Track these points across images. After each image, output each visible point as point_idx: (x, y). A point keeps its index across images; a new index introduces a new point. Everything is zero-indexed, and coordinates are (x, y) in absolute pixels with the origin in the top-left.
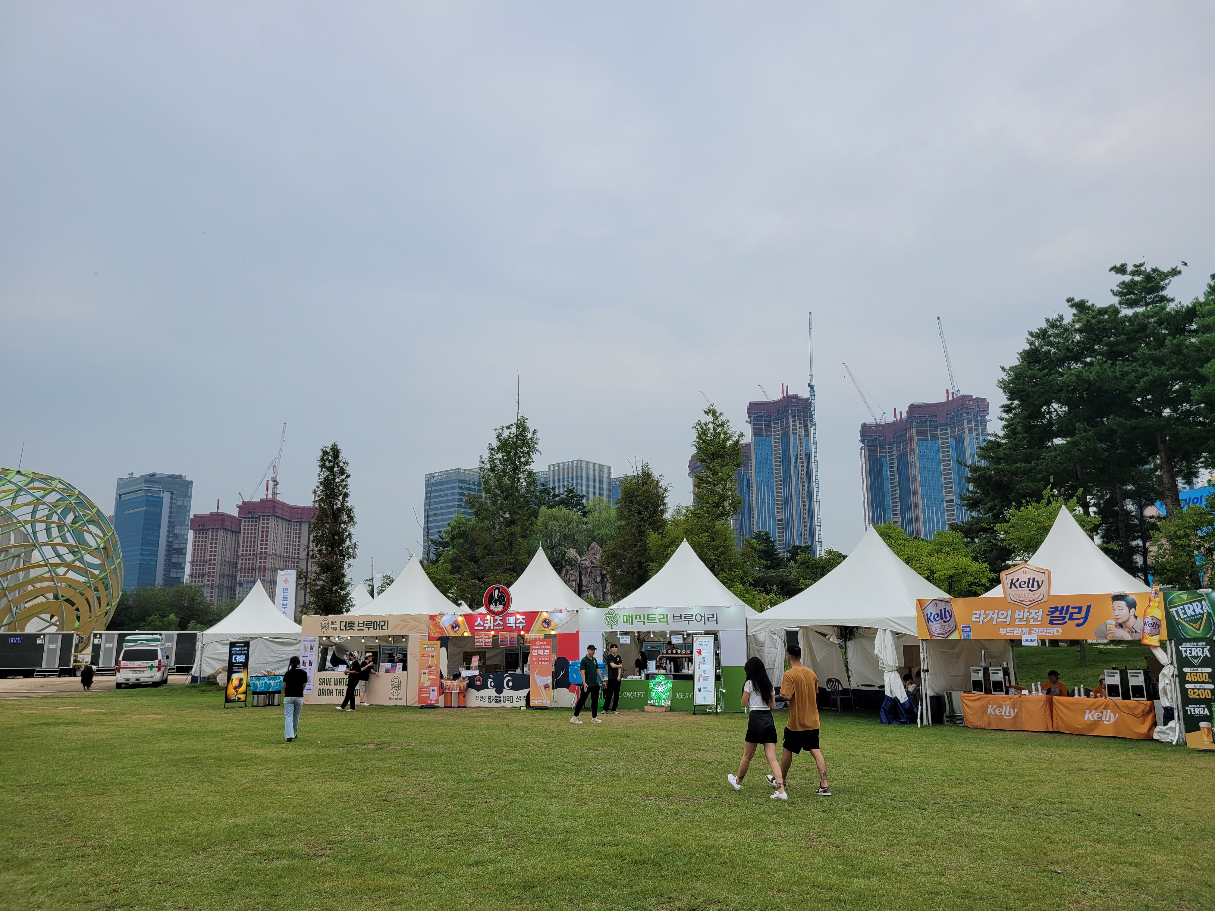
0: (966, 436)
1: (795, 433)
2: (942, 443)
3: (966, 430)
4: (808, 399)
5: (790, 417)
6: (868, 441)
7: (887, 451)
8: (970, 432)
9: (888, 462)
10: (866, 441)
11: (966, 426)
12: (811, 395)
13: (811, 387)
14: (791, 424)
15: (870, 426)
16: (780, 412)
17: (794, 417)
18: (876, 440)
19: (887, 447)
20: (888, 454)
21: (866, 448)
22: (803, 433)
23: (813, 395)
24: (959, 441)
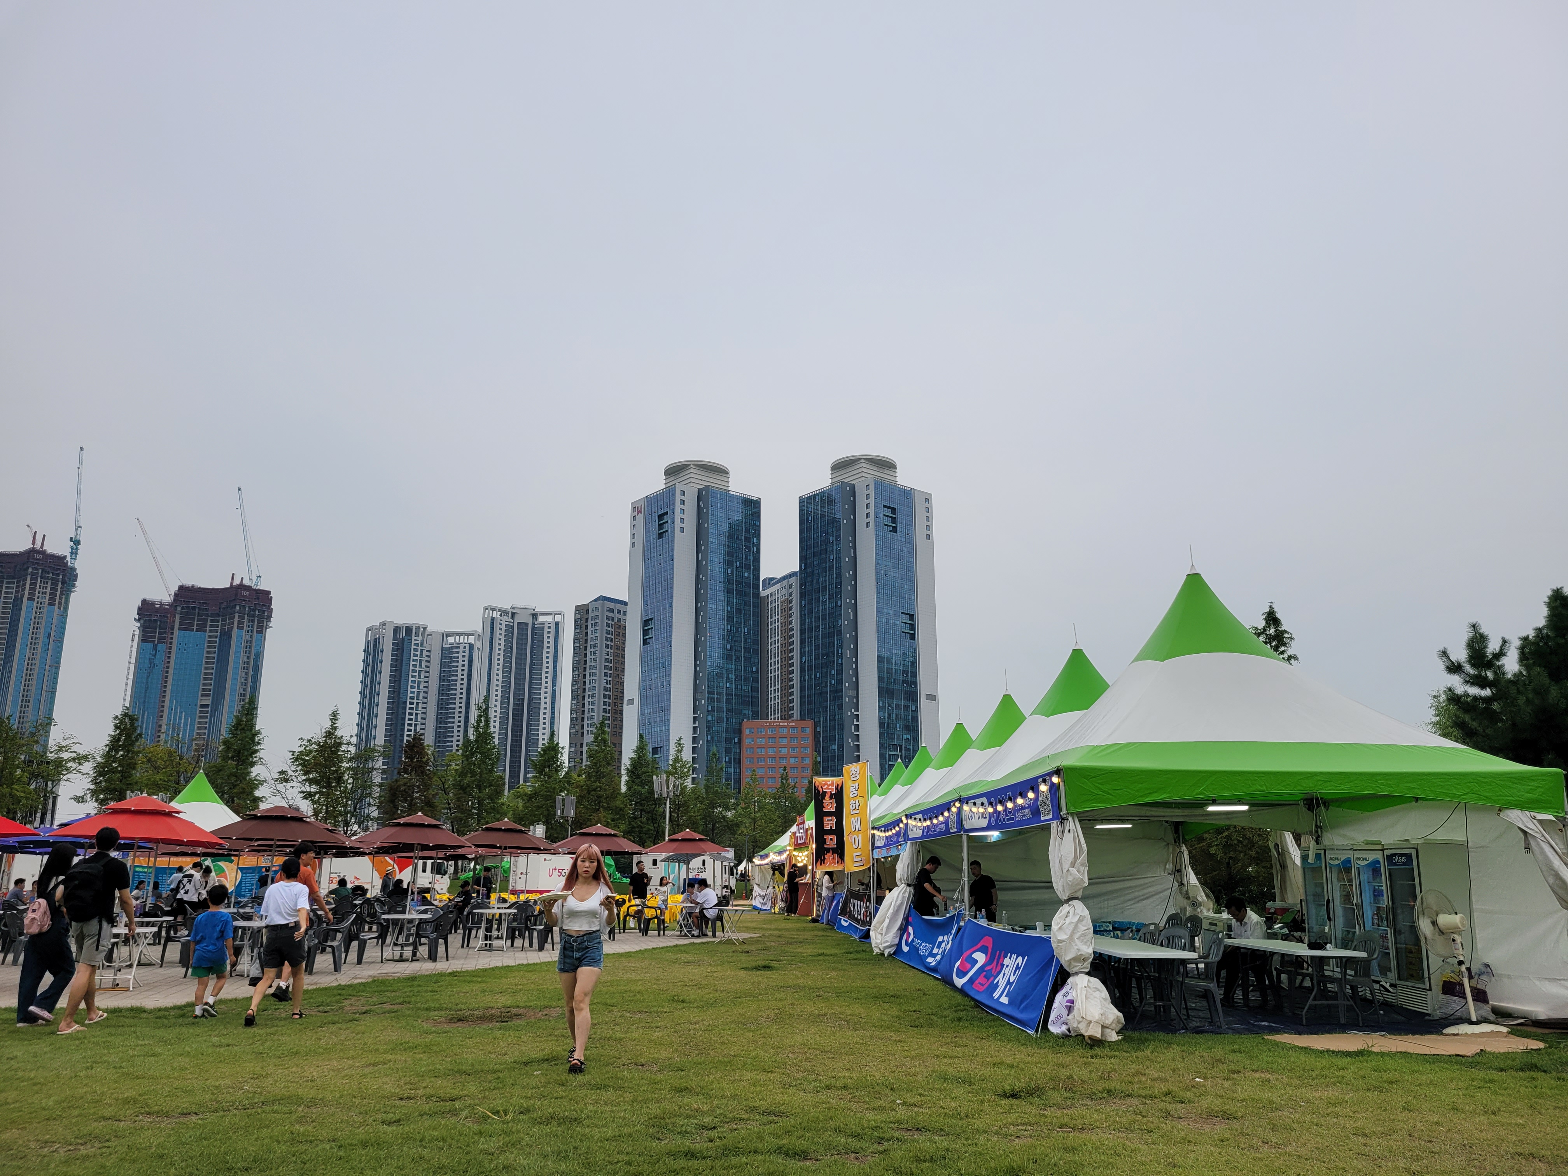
0: (235, 631)
1: (31, 599)
2: (210, 636)
3: (236, 625)
5: (29, 578)
8: (240, 628)
11: (236, 620)
12: (72, 553)
13: (77, 543)
14: (28, 586)
16: (17, 569)
17: (35, 579)
21: (142, 629)
22: (47, 600)
24: (226, 636)
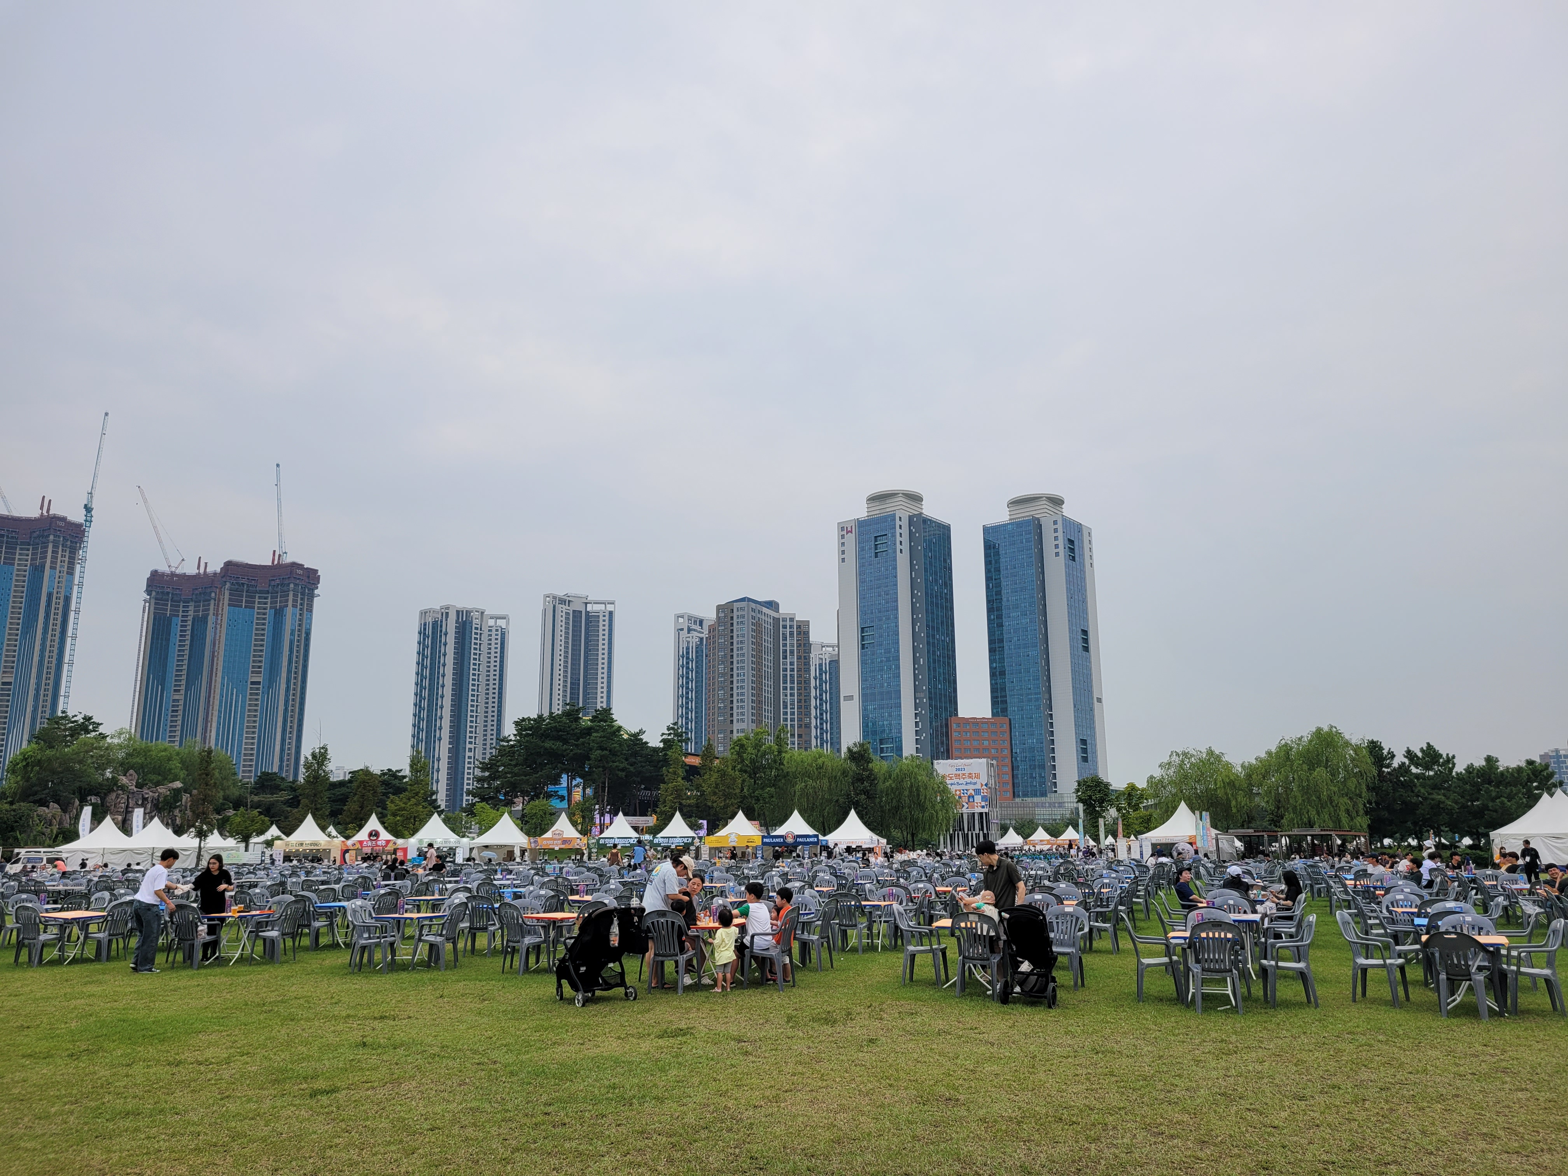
0: (289, 610)
1: (53, 568)
2: (258, 613)
3: (290, 603)
4: (81, 525)
5: (51, 546)
6: (157, 593)
7: (181, 609)
8: (294, 606)
9: (180, 623)
10: (154, 594)
11: (291, 597)
12: (86, 521)
13: (88, 509)
14: (49, 554)
15: (163, 574)
16: (35, 535)
17: (56, 546)
18: (168, 593)
19: (182, 604)
20: (181, 614)
21: (153, 601)
22: (65, 569)
23: (89, 520)
24: (279, 614)
